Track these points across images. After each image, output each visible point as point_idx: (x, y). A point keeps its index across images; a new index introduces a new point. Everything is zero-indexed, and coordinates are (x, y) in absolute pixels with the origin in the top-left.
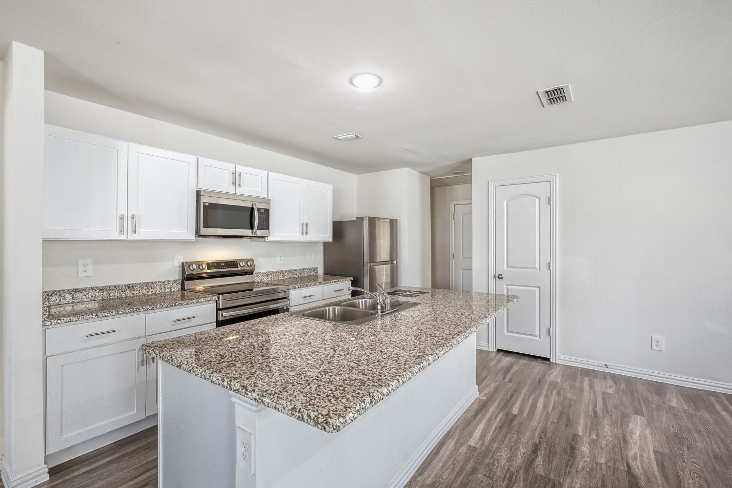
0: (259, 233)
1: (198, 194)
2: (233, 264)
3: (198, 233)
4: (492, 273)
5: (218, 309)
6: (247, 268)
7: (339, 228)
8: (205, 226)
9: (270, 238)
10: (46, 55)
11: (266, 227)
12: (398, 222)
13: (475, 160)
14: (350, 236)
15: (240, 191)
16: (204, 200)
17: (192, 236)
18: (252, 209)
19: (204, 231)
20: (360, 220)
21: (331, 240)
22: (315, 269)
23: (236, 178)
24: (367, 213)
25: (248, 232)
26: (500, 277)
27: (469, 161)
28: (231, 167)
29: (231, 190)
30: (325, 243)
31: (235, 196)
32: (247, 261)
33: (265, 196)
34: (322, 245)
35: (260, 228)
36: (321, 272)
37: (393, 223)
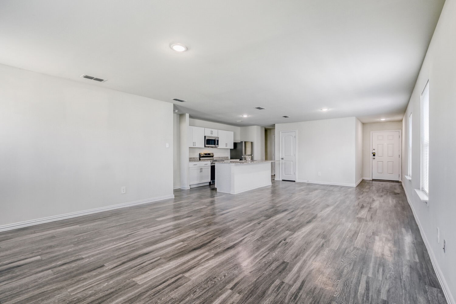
0: (216, 146)
1: (205, 137)
2: (209, 154)
3: (205, 146)
4: (280, 158)
5: (211, 163)
6: (212, 155)
7: (235, 144)
8: (207, 144)
9: (218, 148)
10: (189, 115)
11: (218, 144)
12: (253, 143)
13: (276, 125)
14: (239, 147)
15: (213, 135)
16: (207, 138)
17: (204, 147)
18: (215, 140)
19: (206, 145)
20: (242, 142)
21: (233, 148)
22: (228, 157)
23: (212, 133)
24: (244, 140)
25: (214, 146)
26: (283, 159)
27: (275, 124)
28: (211, 130)
29: (210, 135)
30: (231, 149)
31: (212, 137)
32: (212, 153)
33: (217, 136)
34: (229, 150)
35: (217, 145)
36: (229, 158)
37: (252, 143)
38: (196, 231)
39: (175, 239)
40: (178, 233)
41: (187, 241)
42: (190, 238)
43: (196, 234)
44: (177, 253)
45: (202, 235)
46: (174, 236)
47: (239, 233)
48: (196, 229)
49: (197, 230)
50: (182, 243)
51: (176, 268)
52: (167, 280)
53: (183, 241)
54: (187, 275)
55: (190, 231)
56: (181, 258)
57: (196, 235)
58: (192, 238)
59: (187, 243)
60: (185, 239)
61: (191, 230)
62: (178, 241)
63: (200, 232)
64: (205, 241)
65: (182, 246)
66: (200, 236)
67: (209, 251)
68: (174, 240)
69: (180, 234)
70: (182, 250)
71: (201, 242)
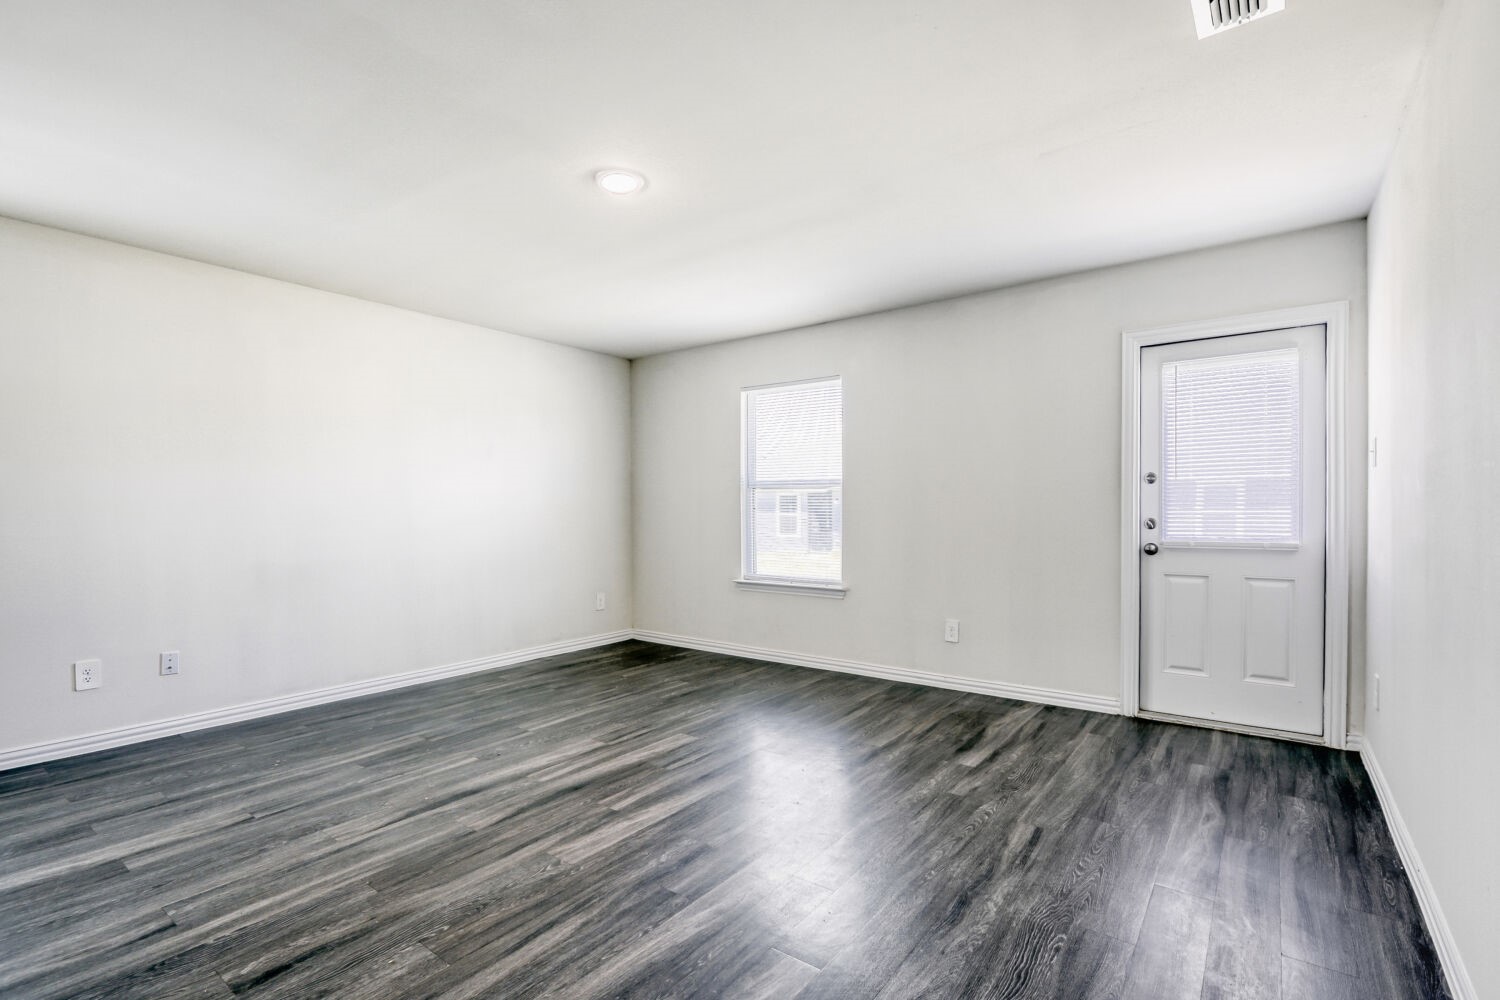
38: (558, 863)
39: (641, 824)
40: (636, 852)
41: (597, 814)
42: (587, 826)
43: (559, 849)
44: (625, 777)
45: (536, 840)
46: (648, 836)
47: (373, 852)
48: (551, 879)
49: (551, 871)
50: (616, 808)
51: (625, 752)
52: (635, 737)
53: (613, 815)
54: (599, 744)
55: (585, 861)
56: (613, 768)
57: (564, 841)
58: (580, 827)
59: (597, 806)
60: (605, 824)
61: (577, 867)
62: (631, 815)
63: (543, 855)
64: (533, 816)
65: (612, 797)
66: (548, 834)
67: (539, 785)
68: (645, 817)
69: (625, 843)
70: (612, 786)
71: (549, 809)
